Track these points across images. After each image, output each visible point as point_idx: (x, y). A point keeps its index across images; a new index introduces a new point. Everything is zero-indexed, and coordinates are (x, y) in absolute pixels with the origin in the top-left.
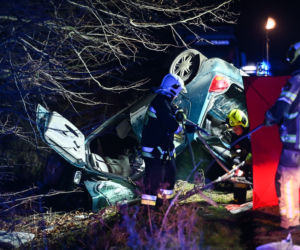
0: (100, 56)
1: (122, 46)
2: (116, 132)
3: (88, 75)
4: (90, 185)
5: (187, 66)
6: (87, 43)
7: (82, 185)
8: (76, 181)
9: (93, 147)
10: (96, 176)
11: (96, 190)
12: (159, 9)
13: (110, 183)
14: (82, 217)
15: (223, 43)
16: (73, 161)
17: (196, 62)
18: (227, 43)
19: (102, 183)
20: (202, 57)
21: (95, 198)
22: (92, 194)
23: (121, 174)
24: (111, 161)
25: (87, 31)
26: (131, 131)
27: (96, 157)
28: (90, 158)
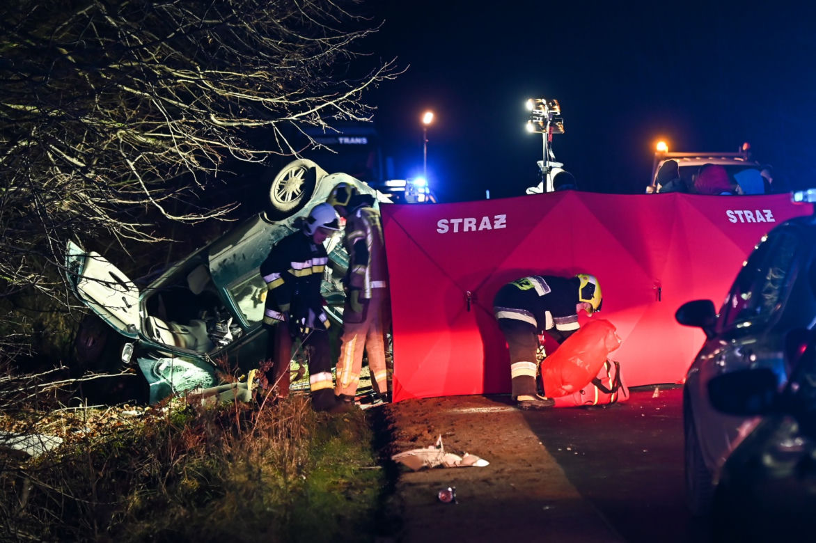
0: (163, 168)
1: (198, 154)
2: (187, 284)
3: (145, 197)
4: (146, 365)
5: (296, 184)
6: (144, 147)
7: (134, 364)
8: (126, 358)
9: (151, 306)
10: (155, 351)
11: (156, 373)
12: (255, 98)
13: (177, 362)
14: (133, 412)
15: (358, 141)
16: (121, 327)
17: (310, 177)
18: (364, 141)
19: (166, 362)
20: (320, 172)
21: (154, 384)
22: (150, 378)
23: (194, 348)
24: (178, 328)
25: (144, 129)
26: (210, 283)
27: (156, 322)
28: (146, 324)
